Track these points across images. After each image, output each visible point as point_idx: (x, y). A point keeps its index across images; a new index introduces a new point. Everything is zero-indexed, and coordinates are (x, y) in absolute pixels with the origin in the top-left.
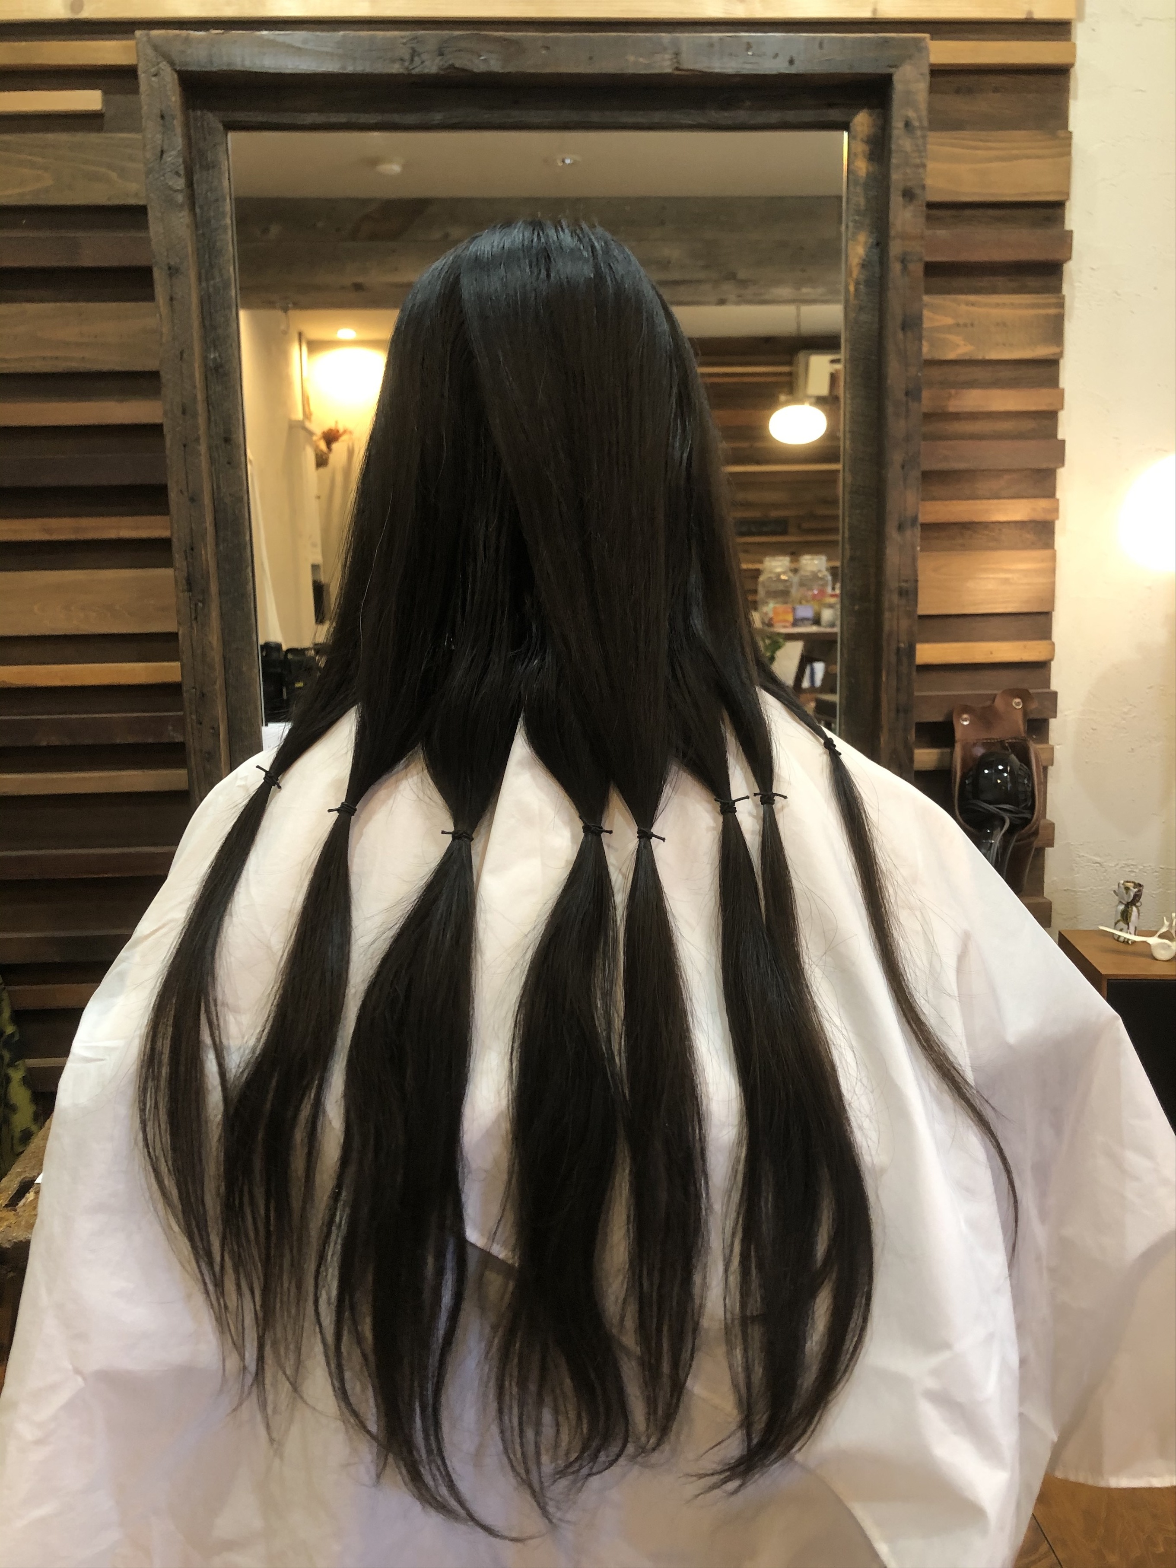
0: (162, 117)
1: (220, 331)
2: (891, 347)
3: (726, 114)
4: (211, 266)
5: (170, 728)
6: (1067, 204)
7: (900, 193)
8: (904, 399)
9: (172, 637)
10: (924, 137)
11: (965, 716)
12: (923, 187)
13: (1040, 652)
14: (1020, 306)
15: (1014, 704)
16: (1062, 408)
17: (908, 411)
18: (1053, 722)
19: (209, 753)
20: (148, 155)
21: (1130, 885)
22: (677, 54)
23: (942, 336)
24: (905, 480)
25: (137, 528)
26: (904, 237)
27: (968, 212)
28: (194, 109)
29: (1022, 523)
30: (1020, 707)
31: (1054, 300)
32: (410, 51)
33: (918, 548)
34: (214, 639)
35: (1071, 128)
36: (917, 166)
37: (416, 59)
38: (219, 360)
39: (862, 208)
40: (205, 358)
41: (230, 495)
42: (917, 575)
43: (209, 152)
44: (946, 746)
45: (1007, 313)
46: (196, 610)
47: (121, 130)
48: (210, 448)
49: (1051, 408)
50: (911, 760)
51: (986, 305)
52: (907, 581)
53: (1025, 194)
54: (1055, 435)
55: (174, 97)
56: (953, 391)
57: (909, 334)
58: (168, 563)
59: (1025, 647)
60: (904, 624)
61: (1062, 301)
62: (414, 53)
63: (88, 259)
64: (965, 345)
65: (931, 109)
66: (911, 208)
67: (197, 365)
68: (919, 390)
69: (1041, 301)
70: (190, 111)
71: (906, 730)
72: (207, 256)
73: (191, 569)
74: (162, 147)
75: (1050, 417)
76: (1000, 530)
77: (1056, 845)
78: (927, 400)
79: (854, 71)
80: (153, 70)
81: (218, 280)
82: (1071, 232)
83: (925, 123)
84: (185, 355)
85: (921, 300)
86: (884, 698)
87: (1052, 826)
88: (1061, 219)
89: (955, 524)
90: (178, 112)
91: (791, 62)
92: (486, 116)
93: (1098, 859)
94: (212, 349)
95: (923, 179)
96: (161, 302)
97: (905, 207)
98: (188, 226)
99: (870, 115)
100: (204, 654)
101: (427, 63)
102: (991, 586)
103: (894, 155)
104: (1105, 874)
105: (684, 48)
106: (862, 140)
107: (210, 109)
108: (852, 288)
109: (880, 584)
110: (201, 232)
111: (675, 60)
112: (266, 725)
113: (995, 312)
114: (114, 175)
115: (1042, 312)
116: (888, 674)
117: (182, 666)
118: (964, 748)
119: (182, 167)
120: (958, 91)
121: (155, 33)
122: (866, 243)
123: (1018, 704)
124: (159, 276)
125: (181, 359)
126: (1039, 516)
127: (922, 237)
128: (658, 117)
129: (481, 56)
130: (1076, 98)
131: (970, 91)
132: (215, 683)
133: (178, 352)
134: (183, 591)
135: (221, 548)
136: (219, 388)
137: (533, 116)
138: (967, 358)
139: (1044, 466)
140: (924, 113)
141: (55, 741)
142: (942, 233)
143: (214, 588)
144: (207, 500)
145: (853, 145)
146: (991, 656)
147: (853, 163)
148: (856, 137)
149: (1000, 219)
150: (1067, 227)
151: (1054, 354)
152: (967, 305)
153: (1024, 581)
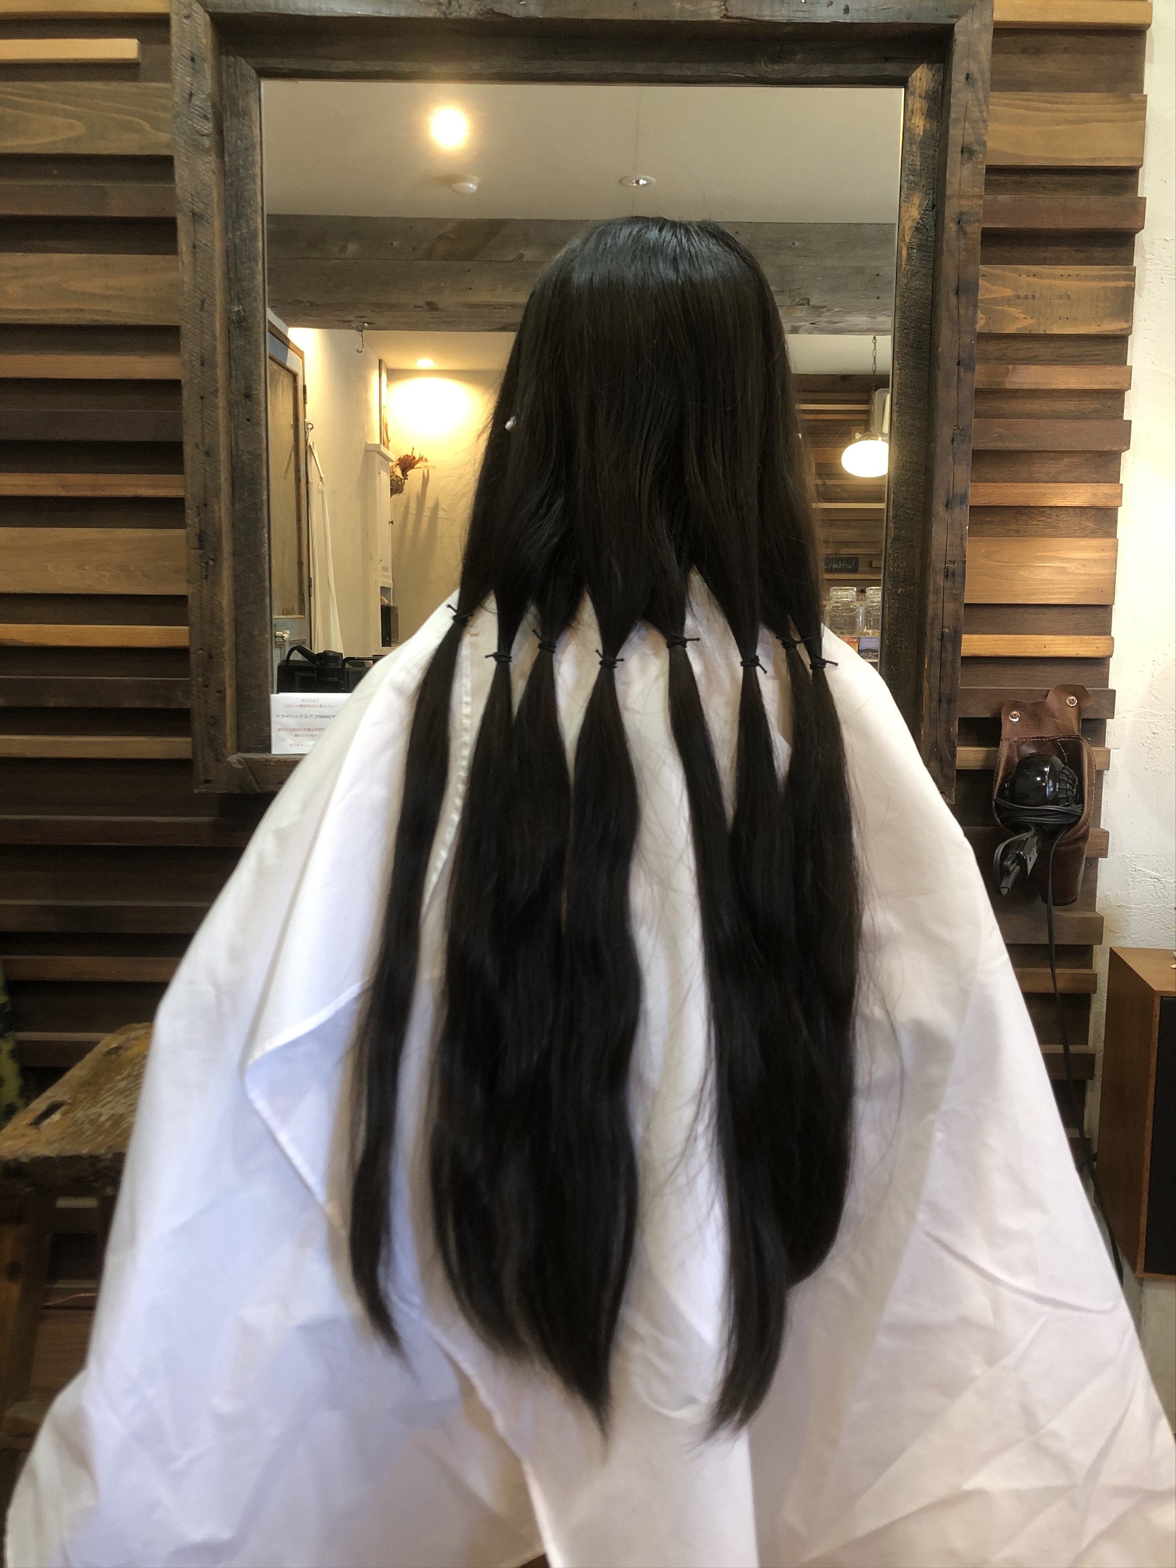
0: (193, 60)
1: (245, 284)
2: (943, 313)
3: (776, 67)
4: (239, 216)
5: (179, 693)
6: (1141, 171)
7: (960, 149)
8: (956, 368)
9: (181, 599)
10: (987, 97)
11: (1014, 713)
12: (984, 144)
13: (1097, 648)
14: (1086, 278)
15: (1068, 702)
16: (1129, 387)
17: (959, 382)
18: (1110, 723)
19: (213, 717)
20: (177, 98)
22: (725, 1)
23: (1000, 308)
24: (954, 455)
25: (155, 486)
26: (960, 197)
27: (1033, 179)
28: (228, 54)
29: (1082, 508)
30: (1075, 705)
31: (1124, 273)
33: (967, 532)
34: (225, 599)
35: (1145, 92)
36: (978, 122)
37: (454, 3)
38: (243, 314)
39: (918, 168)
40: (228, 311)
41: (249, 452)
42: (964, 556)
43: (241, 100)
44: (993, 744)
45: (1072, 285)
47: (153, 79)
48: (230, 404)
49: (1117, 387)
50: (954, 755)
51: (1049, 276)
52: (953, 562)
53: (1094, 159)
54: (1122, 416)
55: (205, 40)
56: (1011, 367)
57: (963, 299)
58: (181, 525)
59: (1081, 641)
60: (950, 607)
61: (1133, 273)
63: (115, 208)
64: (1025, 318)
65: (994, 67)
66: (969, 165)
67: (218, 317)
68: (973, 362)
69: (1109, 273)
70: (224, 58)
71: (948, 722)
72: (234, 206)
73: (203, 525)
74: (191, 90)
75: (1117, 396)
76: (1057, 515)
77: (1110, 856)
78: (982, 374)
79: (914, 21)
80: (185, 12)
81: (244, 231)
82: (1145, 199)
83: (988, 75)
84: (206, 306)
85: (977, 268)
86: (926, 685)
87: (1106, 834)
88: (1134, 187)
89: (1010, 507)
90: (209, 55)
91: (847, 10)
92: (526, 66)
93: (1154, 874)
94: (236, 302)
95: (983, 138)
96: (184, 253)
97: (962, 164)
98: (214, 173)
99: (930, 71)
100: (213, 615)
101: (465, 8)
102: (1046, 575)
103: (953, 109)
104: (1163, 890)
106: (920, 98)
107: (244, 55)
108: (904, 253)
109: (925, 566)
110: (230, 181)
112: (278, 692)
113: (1058, 283)
114: (146, 125)
115: (1111, 284)
116: (930, 661)
117: (190, 629)
118: (1010, 746)
119: (210, 111)
120: (1025, 51)
122: (921, 205)
123: (1072, 702)
124: (183, 227)
125: (202, 309)
126: (1101, 502)
127: (981, 199)
128: (704, 69)
129: (520, 0)
130: (1152, 61)
131: (1037, 51)
132: (224, 645)
133: (199, 302)
134: (194, 550)
135: (237, 507)
136: (242, 343)
137: (573, 67)
138: (1027, 332)
139: (1107, 448)
140: (986, 65)
141: (62, 702)
142: (1004, 198)
143: (227, 547)
144: (223, 454)
145: (910, 102)
146: (1045, 649)
147: (910, 120)
148: (912, 93)
149: (1067, 186)
150: (1140, 194)
151: (1122, 330)
152: (1028, 276)
153: (1082, 571)
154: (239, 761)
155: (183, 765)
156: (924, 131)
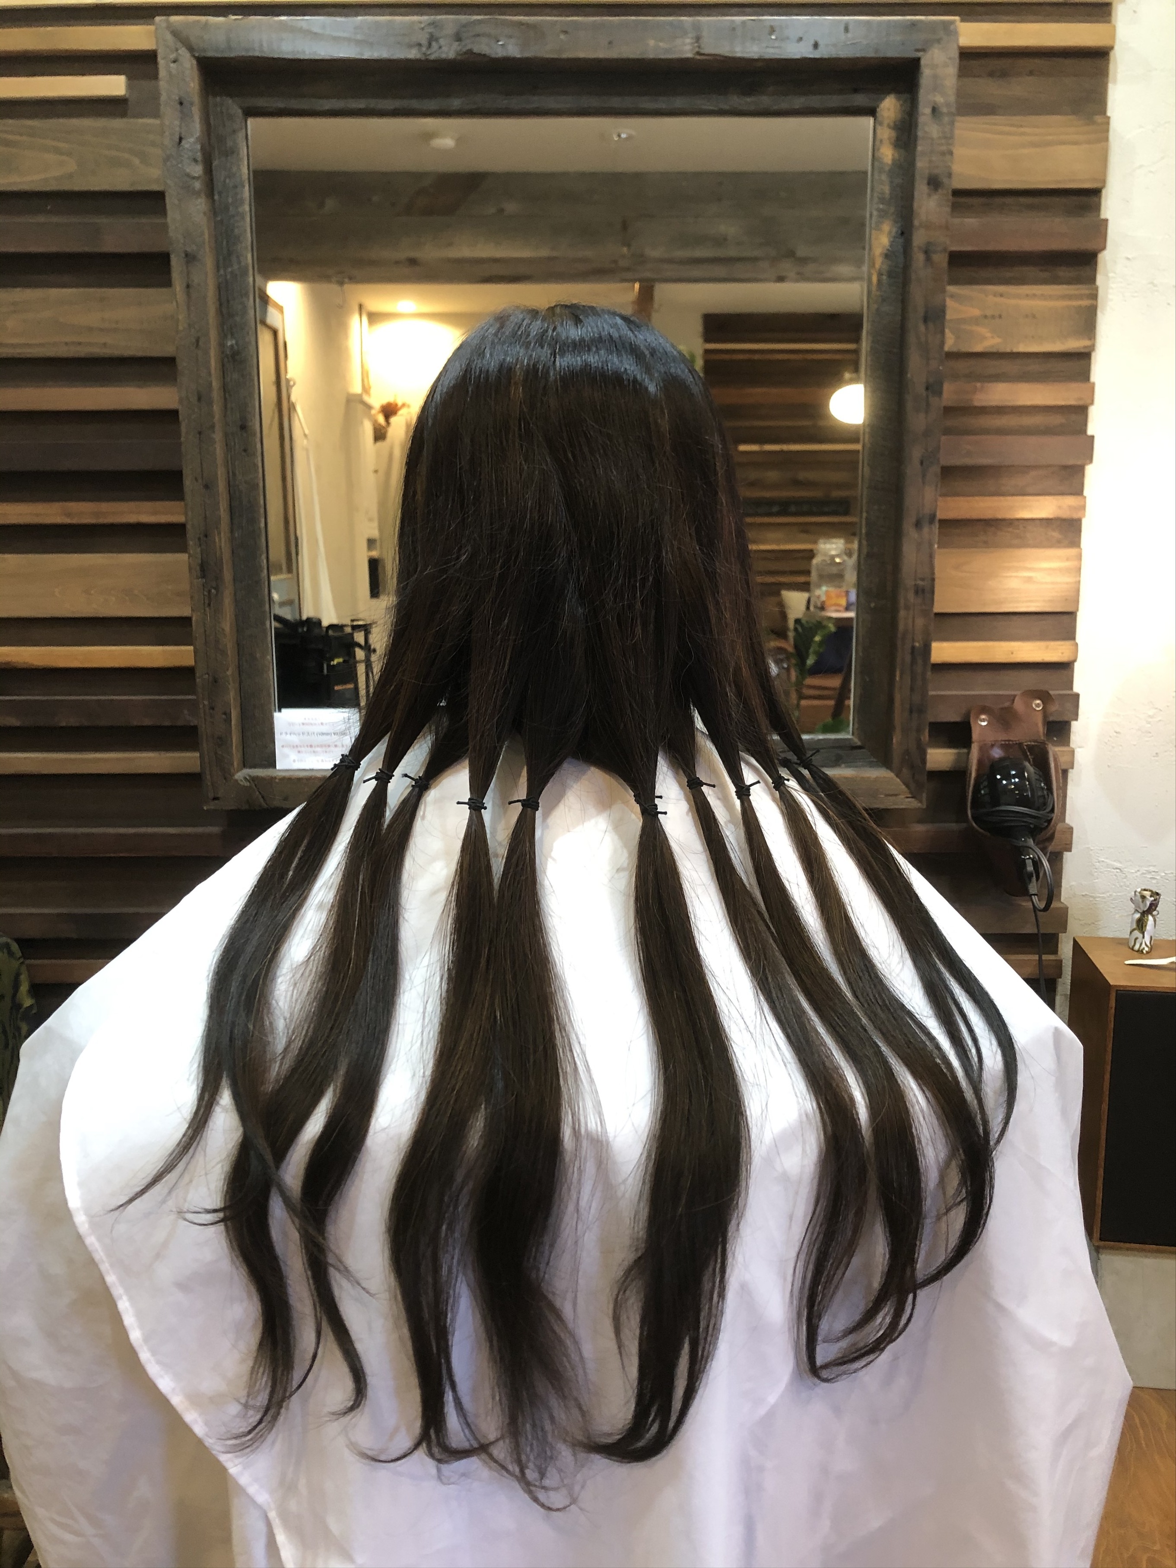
0: (181, 104)
1: (238, 319)
2: (912, 339)
3: (748, 100)
4: (230, 253)
5: (186, 712)
6: (1104, 192)
7: (926, 182)
8: (924, 393)
9: (185, 621)
10: (952, 123)
11: (983, 717)
12: (950, 175)
13: (1062, 653)
14: (1051, 297)
15: (1034, 706)
16: (1092, 403)
17: (928, 405)
18: (1074, 725)
19: (220, 738)
20: (167, 142)
21: (1147, 894)
22: (698, 39)
23: (968, 327)
24: (924, 476)
25: (155, 513)
26: (928, 226)
27: (999, 200)
28: (215, 95)
29: (1048, 520)
30: (1041, 708)
31: (1087, 292)
32: (427, 36)
33: (936, 546)
34: (227, 624)
35: (1109, 114)
36: (943, 154)
37: (434, 44)
38: (236, 347)
39: (887, 196)
40: (222, 345)
41: (246, 482)
42: (933, 573)
43: (228, 138)
44: (964, 747)
45: (1037, 304)
46: (210, 597)
47: (142, 116)
48: (226, 435)
49: (1081, 403)
50: (924, 761)
51: (1018, 296)
52: (923, 579)
53: (1058, 182)
54: (1085, 431)
55: (192, 83)
56: (979, 385)
57: (931, 325)
58: (183, 549)
59: (1047, 647)
60: (920, 622)
61: (1094, 292)
62: (432, 39)
63: (110, 244)
64: (993, 337)
65: (960, 94)
66: (935, 197)
67: (213, 353)
68: (941, 384)
69: (1072, 292)
70: (210, 98)
71: (919, 730)
72: (225, 243)
73: (204, 555)
74: (180, 134)
75: (1081, 411)
76: (1024, 527)
77: (1073, 850)
78: (950, 393)
79: (881, 55)
80: (173, 56)
81: (236, 267)
82: (1106, 220)
83: (953, 110)
84: (201, 343)
85: (944, 291)
86: (898, 697)
87: (1070, 830)
88: (1097, 208)
89: (979, 520)
90: (196, 99)
91: (816, 46)
92: (505, 102)
93: (1118, 865)
94: (229, 336)
95: (949, 167)
96: (178, 289)
97: (929, 195)
98: (205, 213)
99: (898, 99)
100: (217, 641)
101: (445, 49)
102: (1015, 584)
103: (919, 142)
104: (1125, 880)
105: (705, 33)
106: (889, 126)
107: (230, 95)
108: (875, 279)
109: (896, 583)
110: (219, 219)
111: (696, 45)
112: (280, 711)
113: (1025, 303)
114: (136, 161)
115: (1074, 303)
116: (902, 673)
117: (195, 652)
118: (981, 749)
119: (199, 154)
120: (991, 74)
121: (175, 19)
122: (890, 232)
123: (1038, 705)
124: (176, 263)
125: (197, 346)
126: (1065, 514)
127: (947, 228)
128: (679, 102)
129: (498, 41)
130: (1115, 82)
131: (1004, 74)
132: (228, 670)
133: (194, 340)
134: (198, 578)
135: (236, 535)
136: (235, 376)
137: (551, 102)
138: (994, 350)
139: (1071, 462)
140: (952, 98)
141: (73, 722)
142: (971, 222)
143: (228, 575)
144: (222, 486)
145: (879, 131)
146: (1012, 656)
147: (879, 149)
148: (881, 124)
149: (1031, 207)
150: (1103, 216)
151: (1085, 347)
152: (995, 296)
153: (1048, 579)
154: (245, 778)
155: (192, 779)
156: (893, 160)
